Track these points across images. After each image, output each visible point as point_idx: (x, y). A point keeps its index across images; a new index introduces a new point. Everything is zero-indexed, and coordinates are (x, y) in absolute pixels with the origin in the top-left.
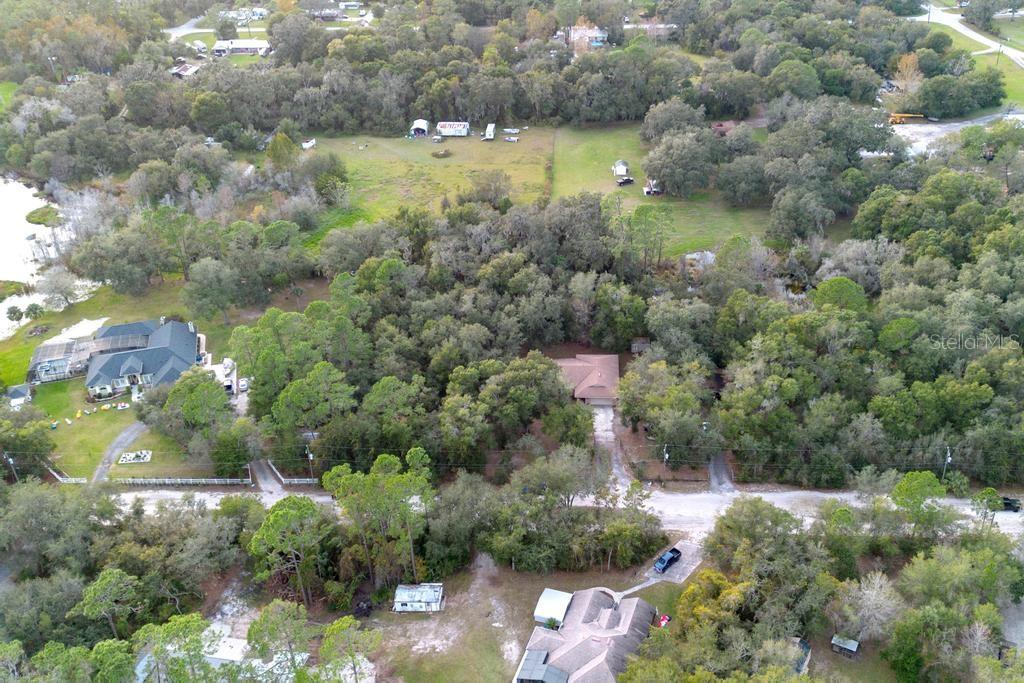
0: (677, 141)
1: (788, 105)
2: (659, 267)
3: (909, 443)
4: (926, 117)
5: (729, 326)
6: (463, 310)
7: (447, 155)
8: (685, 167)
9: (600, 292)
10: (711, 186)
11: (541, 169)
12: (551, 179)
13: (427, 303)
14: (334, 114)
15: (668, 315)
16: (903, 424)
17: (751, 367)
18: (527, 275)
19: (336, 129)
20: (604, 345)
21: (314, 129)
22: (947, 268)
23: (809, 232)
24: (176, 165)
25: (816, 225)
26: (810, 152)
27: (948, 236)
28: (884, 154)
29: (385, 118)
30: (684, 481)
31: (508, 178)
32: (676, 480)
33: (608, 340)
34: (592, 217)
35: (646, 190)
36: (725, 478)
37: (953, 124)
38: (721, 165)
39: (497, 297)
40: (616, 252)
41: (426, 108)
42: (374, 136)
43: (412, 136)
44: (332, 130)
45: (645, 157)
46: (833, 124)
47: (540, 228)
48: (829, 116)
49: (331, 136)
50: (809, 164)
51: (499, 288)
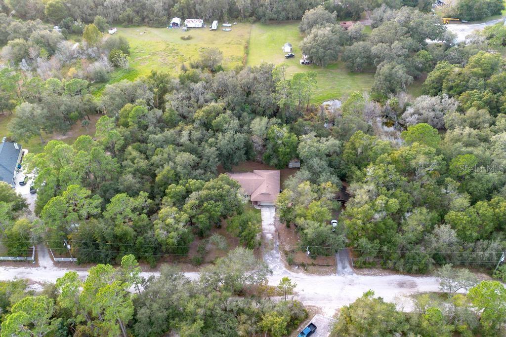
0: (320, 32)
1: (384, 12)
2: (308, 110)
3: (473, 244)
4: (460, 20)
5: (351, 156)
6: (182, 141)
7: (189, 38)
8: (325, 48)
9: (270, 131)
10: (340, 59)
11: (242, 48)
12: (247, 54)
13: (159, 136)
14: (127, 14)
15: (313, 149)
16: (470, 231)
17: (366, 187)
18: (224, 118)
19: (128, 22)
20: (271, 164)
21: (116, 22)
22: (488, 116)
23: (398, 90)
24: (30, 43)
25: (401, 85)
26: (398, 40)
27: (487, 95)
28: (440, 42)
29: (156, 16)
30: (320, 265)
31: (221, 53)
32: (314, 265)
33: (274, 161)
34: (267, 79)
35: (301, 61)
36: (347, 264)
37: (476, 25)
38: (346, 47)
39: (205, 132)
40: (281, 103)
41: (179, 11)
42: (150, 27)
43: (171, 27)
44: (126, 23)
45: (302, 42)
46: (412, 23)
47: (235, 87)
48: (408, 18)
49: (126, 27)
50: (398, 48)
51: (207, 125)
